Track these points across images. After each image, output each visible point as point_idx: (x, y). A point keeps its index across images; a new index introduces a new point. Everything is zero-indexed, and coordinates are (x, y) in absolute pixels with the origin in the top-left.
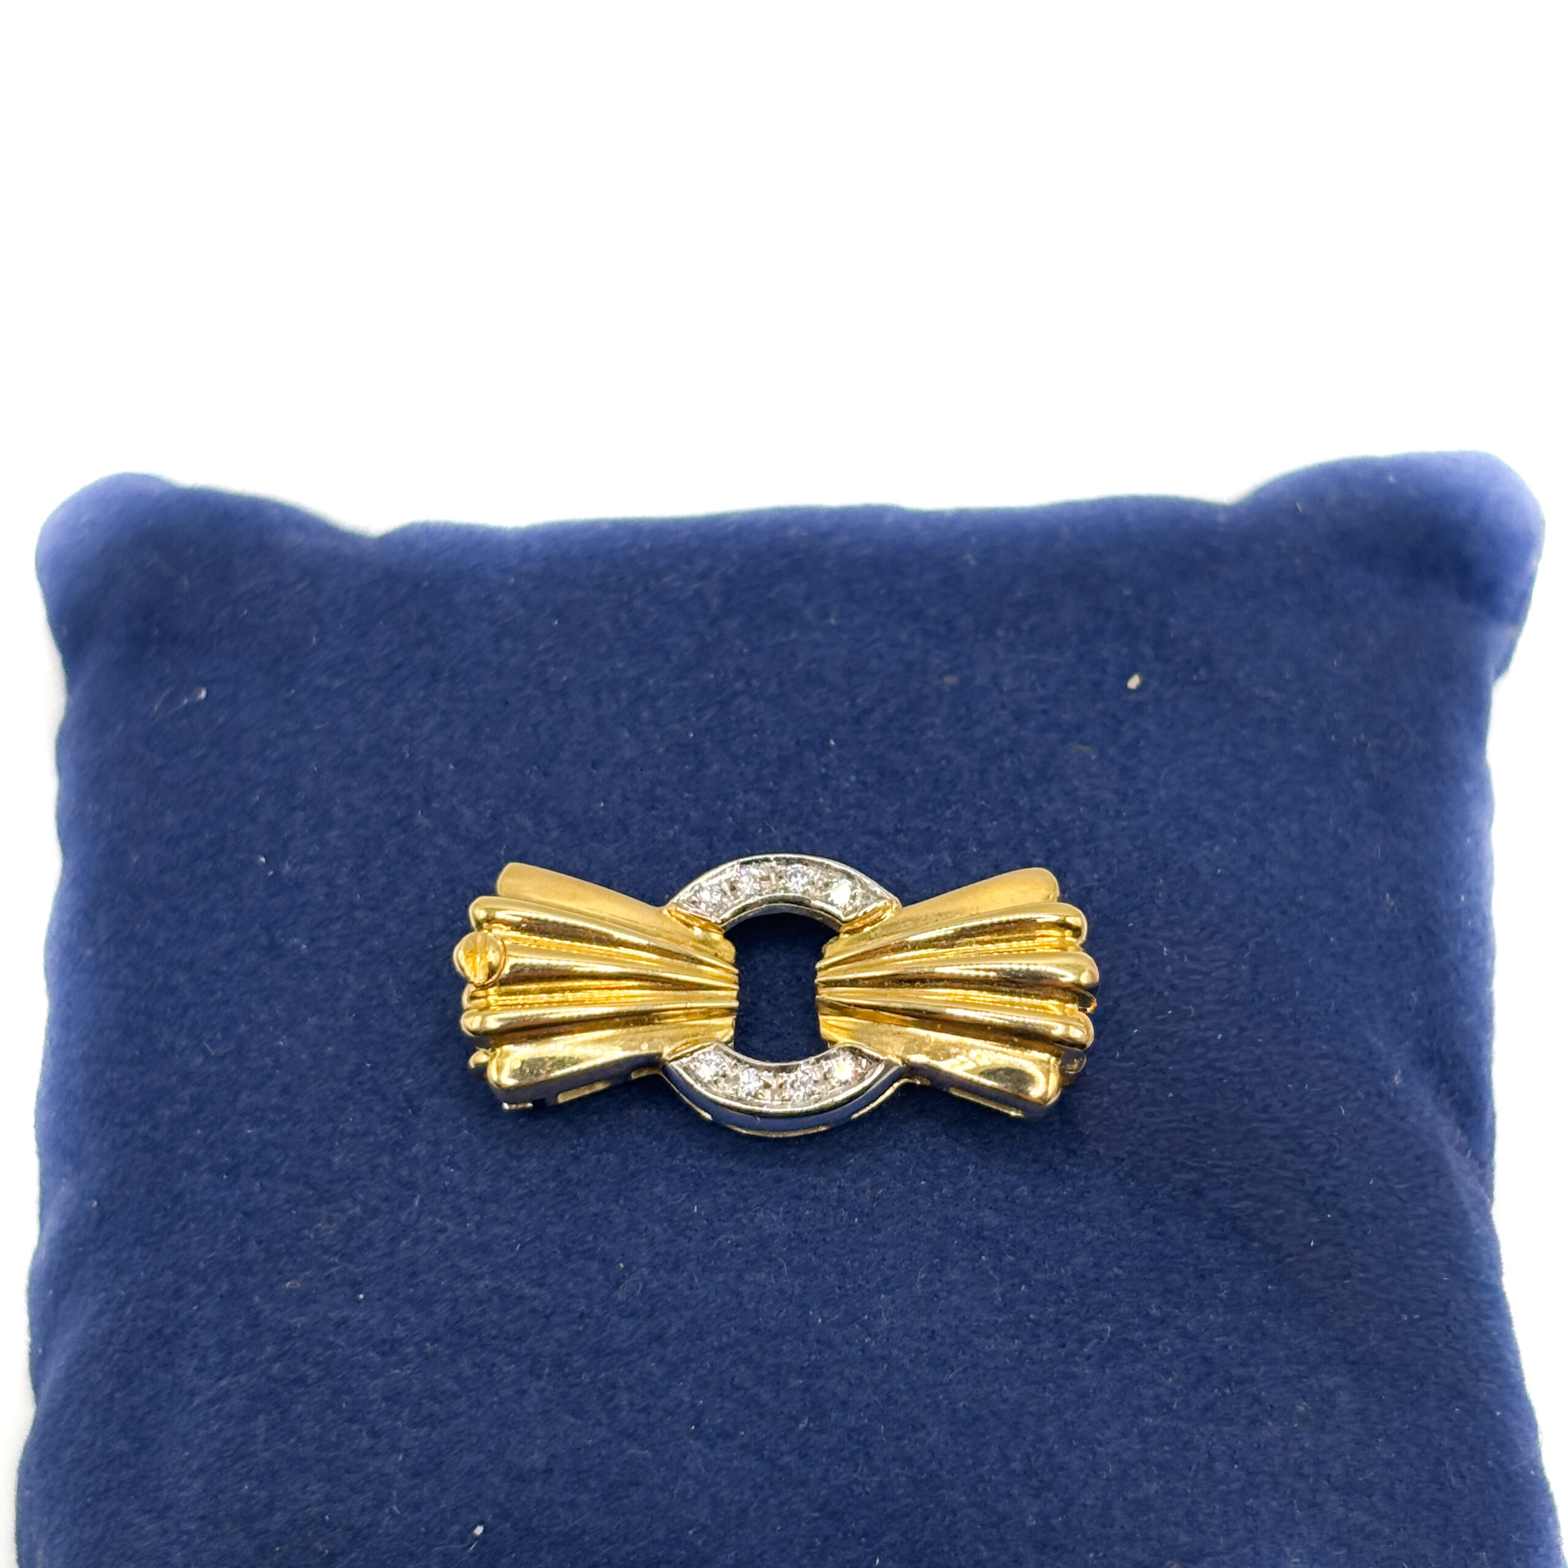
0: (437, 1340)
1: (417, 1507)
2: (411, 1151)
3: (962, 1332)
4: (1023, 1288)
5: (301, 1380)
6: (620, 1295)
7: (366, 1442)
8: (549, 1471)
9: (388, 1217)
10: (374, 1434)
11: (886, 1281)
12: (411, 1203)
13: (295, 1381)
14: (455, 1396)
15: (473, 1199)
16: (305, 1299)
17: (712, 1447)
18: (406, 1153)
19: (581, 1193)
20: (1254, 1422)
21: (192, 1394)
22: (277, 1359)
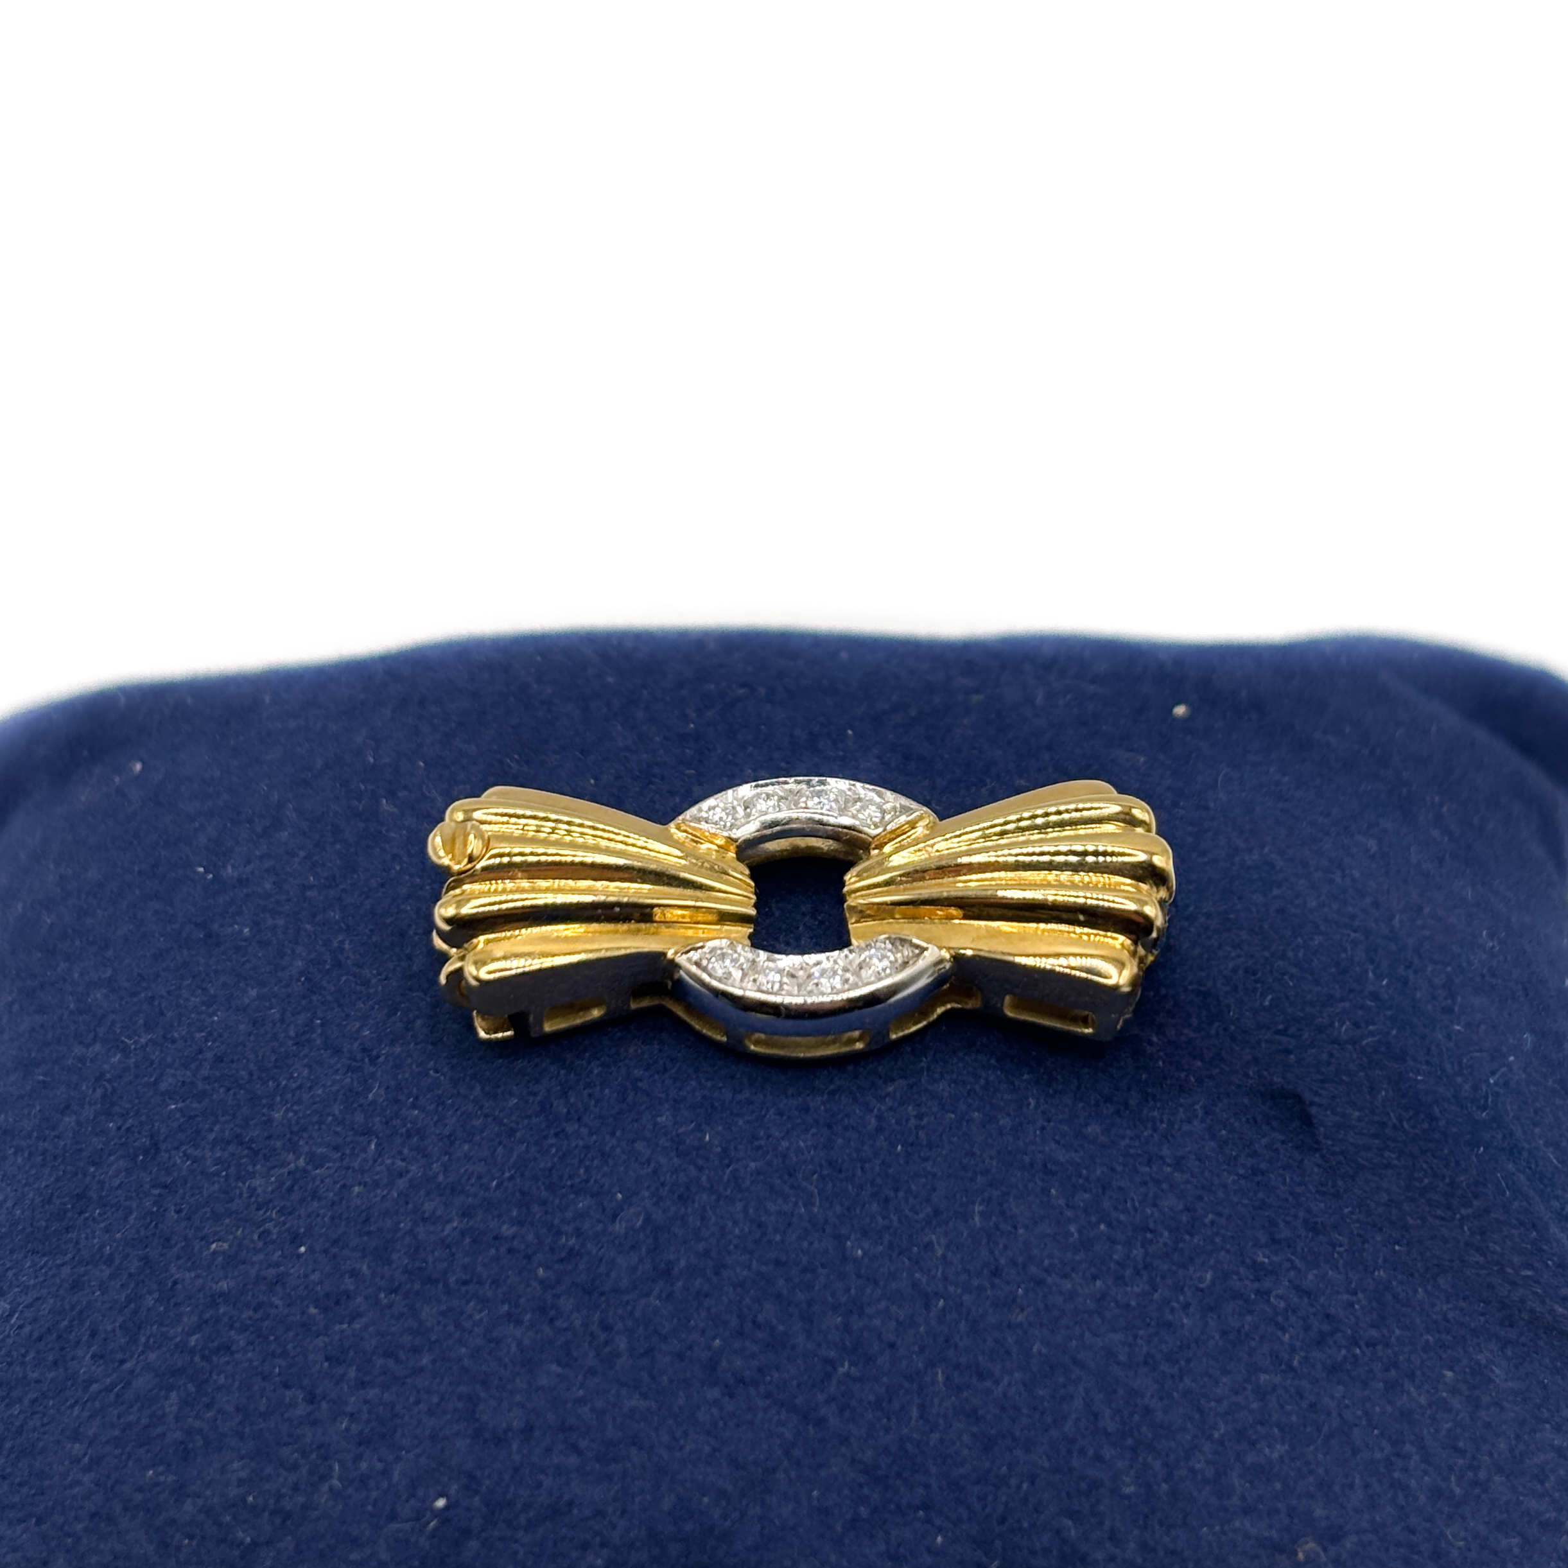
0: (395, 1291)
1: (364, 1481)
2: (367, 1098)
3: (1033, 1269)
4: (1102, 1227)
5: (227, 1348)
6: (618, 1227)
7: (301, 1410)
8: (528, 1430)
9: (338, 1164)
10: (312, 1399)
11: (937, 1212)
12: (364, 1150)
13: (217, 1351)
14: (416, 1350)
15: (441, 1139)
16: (231, 1260)
17: (731, 1396)
18: (362, 1100)
19: (570, 1128)
20: (1392, 1387)
21: (90, 1382)
22: (198, 1328)
